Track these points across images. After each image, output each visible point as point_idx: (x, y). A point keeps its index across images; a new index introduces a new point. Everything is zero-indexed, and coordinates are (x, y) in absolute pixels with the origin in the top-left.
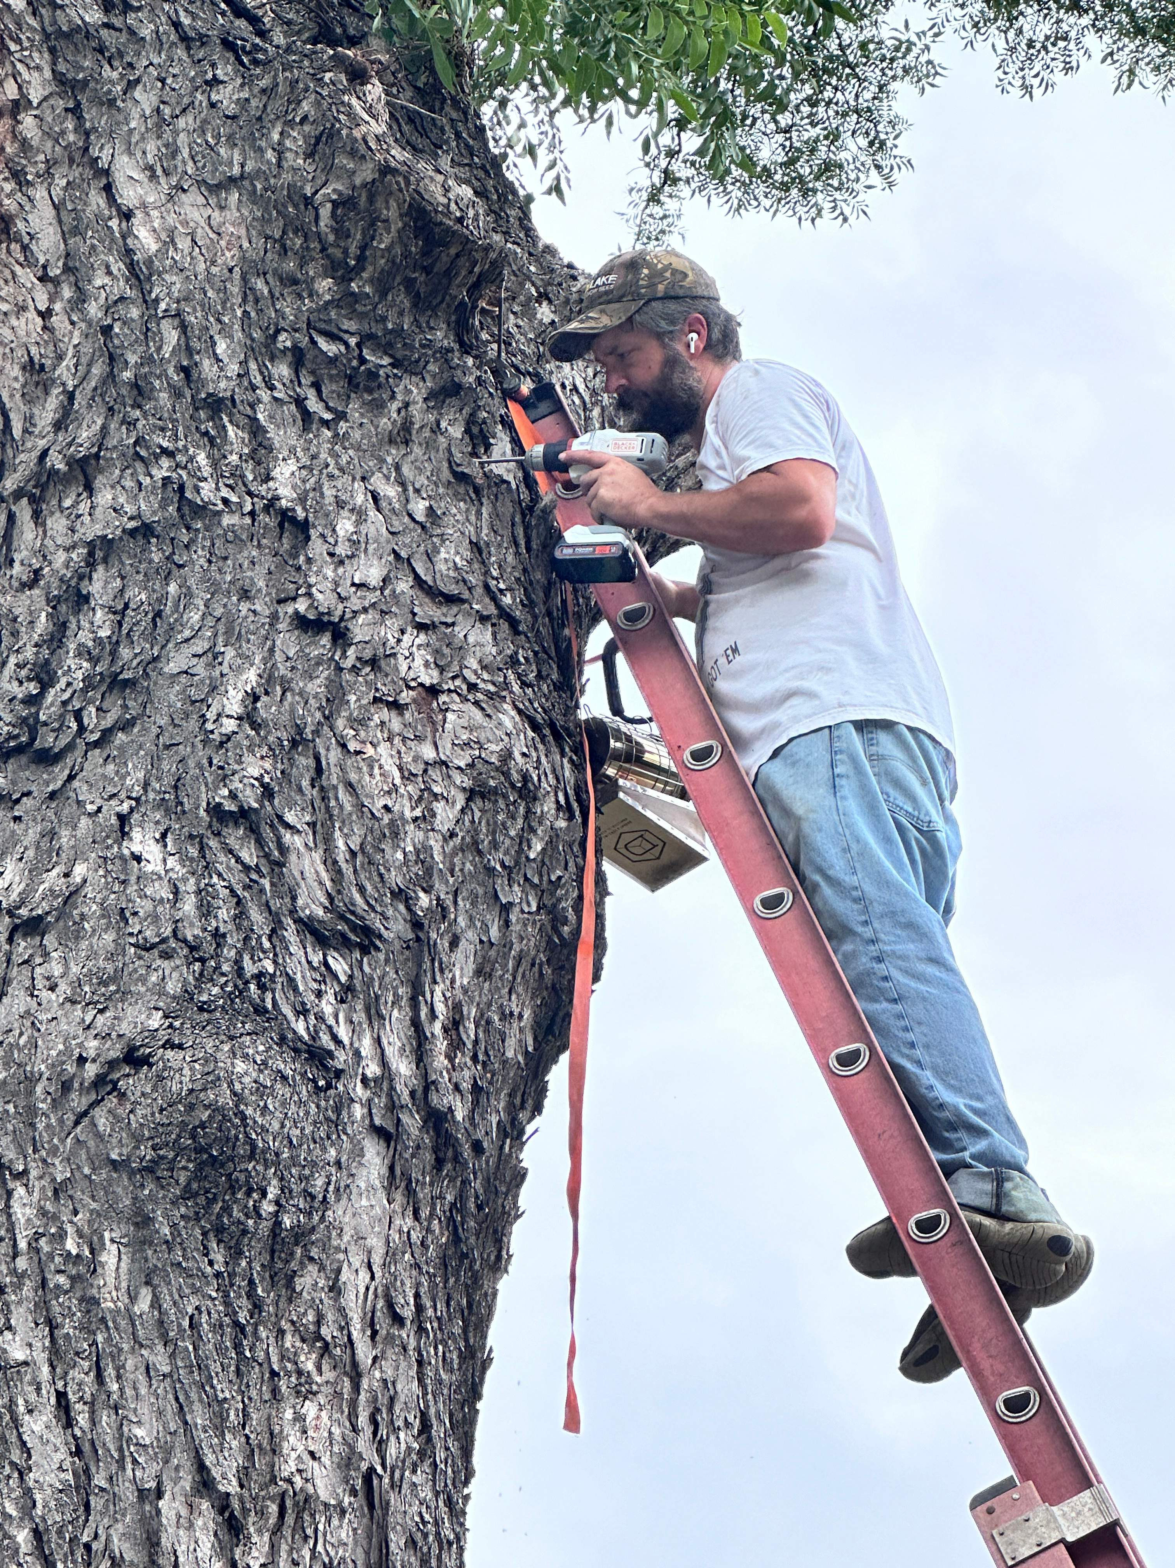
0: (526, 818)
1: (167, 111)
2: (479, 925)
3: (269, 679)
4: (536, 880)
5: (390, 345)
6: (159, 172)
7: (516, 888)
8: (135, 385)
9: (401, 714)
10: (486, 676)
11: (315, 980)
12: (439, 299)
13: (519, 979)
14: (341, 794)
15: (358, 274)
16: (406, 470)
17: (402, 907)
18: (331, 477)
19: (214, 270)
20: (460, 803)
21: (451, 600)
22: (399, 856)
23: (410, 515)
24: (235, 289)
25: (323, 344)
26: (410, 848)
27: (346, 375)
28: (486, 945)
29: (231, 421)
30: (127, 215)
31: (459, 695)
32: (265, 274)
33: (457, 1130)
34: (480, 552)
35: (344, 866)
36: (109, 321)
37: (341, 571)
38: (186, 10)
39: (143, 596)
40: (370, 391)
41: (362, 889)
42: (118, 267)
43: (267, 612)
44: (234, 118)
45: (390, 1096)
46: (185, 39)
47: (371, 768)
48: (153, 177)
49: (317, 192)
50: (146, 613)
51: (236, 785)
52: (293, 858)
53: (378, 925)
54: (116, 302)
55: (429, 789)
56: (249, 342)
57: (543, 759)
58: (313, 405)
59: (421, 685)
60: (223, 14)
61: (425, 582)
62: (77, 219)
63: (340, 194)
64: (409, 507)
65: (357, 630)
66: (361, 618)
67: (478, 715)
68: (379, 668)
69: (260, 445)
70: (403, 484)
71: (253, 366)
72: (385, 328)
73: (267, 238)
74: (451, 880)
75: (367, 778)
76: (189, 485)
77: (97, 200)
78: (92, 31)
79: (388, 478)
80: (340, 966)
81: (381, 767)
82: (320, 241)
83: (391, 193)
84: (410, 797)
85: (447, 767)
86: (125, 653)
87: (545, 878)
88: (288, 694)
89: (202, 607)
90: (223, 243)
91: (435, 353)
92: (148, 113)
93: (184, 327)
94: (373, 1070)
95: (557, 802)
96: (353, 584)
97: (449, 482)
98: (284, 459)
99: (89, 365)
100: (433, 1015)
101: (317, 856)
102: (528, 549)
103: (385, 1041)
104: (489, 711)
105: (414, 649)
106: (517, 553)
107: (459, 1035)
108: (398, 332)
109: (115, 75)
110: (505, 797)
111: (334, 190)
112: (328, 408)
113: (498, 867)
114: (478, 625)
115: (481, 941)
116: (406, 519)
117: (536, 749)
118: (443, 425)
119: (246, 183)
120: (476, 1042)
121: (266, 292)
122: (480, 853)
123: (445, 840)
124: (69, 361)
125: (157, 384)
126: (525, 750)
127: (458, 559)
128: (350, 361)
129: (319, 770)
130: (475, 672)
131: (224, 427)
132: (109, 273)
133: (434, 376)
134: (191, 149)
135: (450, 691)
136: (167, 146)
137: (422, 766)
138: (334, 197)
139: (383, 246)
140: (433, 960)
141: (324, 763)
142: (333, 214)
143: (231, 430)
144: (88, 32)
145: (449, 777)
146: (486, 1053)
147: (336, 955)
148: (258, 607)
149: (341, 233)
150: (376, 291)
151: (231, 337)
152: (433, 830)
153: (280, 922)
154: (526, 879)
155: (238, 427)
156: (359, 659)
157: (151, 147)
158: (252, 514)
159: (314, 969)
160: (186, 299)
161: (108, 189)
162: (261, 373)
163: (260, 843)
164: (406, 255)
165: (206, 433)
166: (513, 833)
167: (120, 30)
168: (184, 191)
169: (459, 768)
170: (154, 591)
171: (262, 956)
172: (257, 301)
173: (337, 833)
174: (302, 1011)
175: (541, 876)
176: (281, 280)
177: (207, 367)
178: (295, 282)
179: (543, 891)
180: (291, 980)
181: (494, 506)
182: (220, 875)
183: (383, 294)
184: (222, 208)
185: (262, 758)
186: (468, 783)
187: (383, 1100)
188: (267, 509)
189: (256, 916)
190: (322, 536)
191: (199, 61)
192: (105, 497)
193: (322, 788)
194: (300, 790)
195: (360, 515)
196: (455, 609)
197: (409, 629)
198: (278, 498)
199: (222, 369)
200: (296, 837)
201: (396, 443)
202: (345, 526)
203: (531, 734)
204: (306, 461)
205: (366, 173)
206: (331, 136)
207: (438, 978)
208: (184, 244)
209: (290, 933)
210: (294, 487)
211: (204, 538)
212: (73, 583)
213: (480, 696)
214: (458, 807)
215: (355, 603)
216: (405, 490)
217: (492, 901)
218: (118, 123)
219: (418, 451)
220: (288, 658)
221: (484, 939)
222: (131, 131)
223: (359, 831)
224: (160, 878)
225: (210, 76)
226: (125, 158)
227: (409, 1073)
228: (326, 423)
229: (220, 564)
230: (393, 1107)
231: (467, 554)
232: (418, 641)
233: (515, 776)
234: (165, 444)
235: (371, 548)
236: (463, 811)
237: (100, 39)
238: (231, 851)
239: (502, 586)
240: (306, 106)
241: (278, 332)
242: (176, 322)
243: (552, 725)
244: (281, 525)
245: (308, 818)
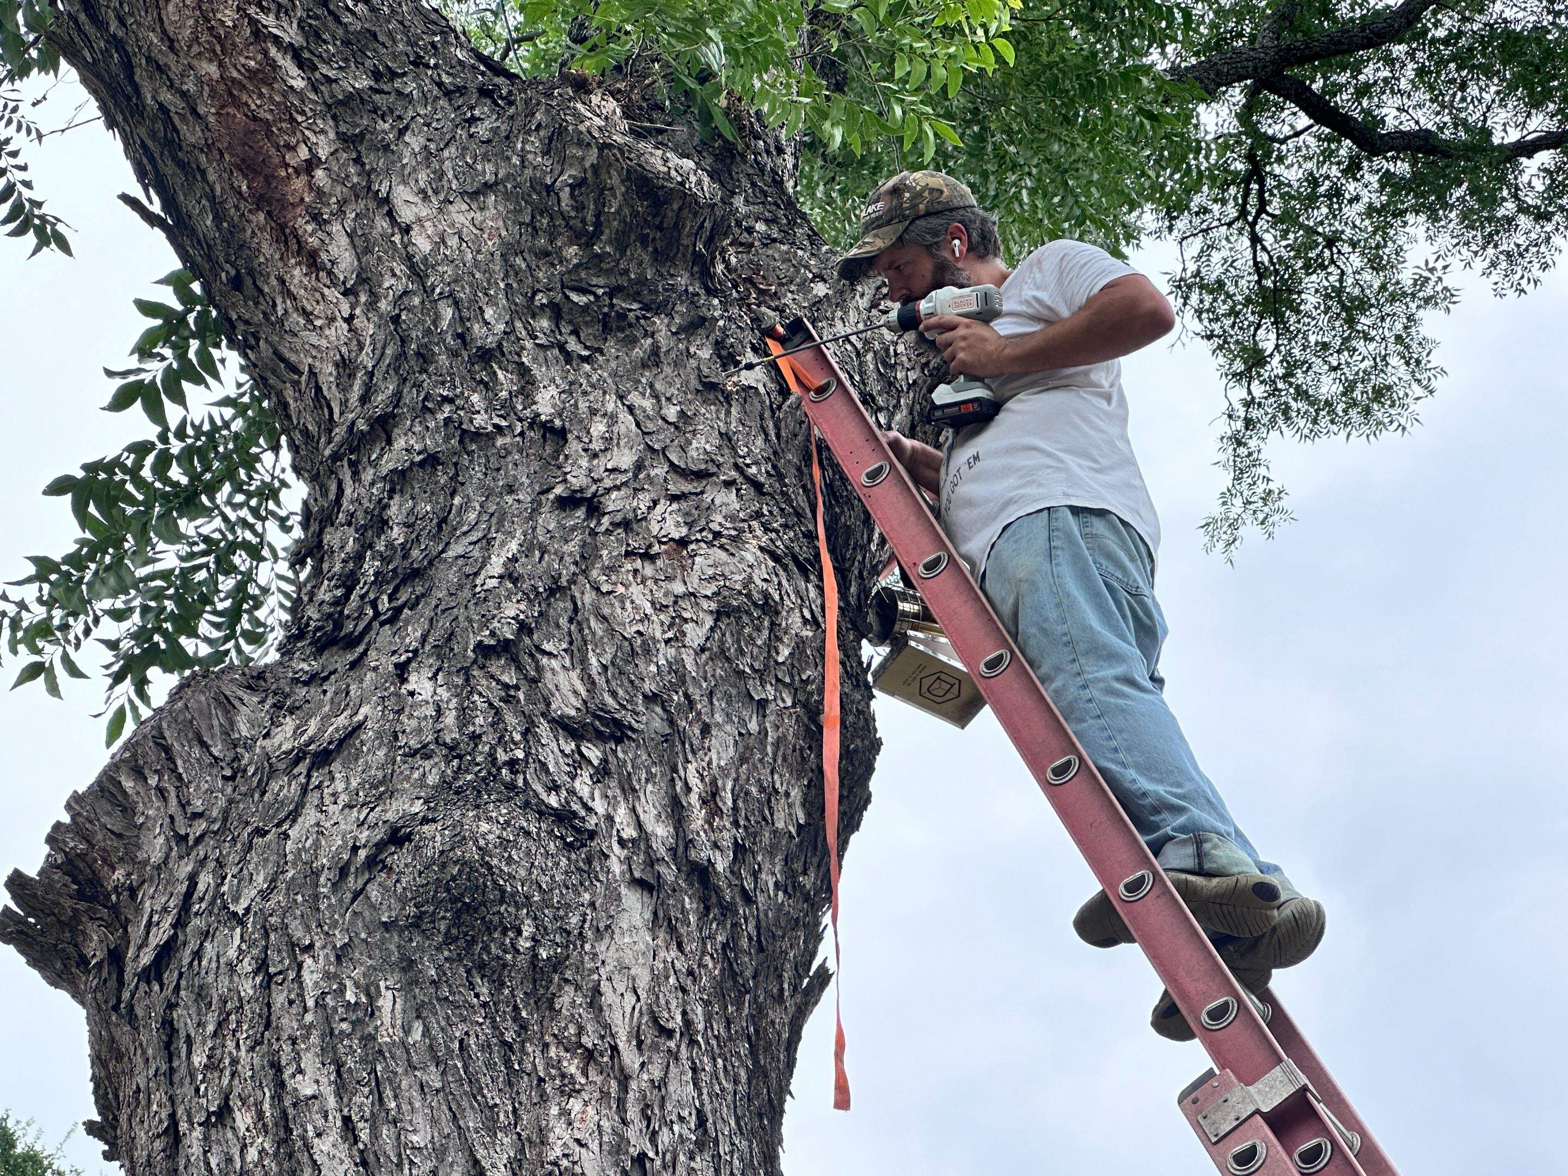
0: (771, 630)
1: (432, 146)
2: (736, 720)
3: (528, 548)
4: (787, 680)
5: (638, 293)
6: (430, 192)
7: (768, 687)
8: (418, 354)
9: (654, 563)
10: (728, 525)
11: (568, 765)
12: (675, 250)
13: (779, 761)
14: (593, 623)
15: (598, 238)
16: (658, 386)
17: (658, 710)
18: (585, 393)
19: (480, 257)
20: (709, 621)
21: (701, 475)
22: (653, 668)
23: (664, 419)
24: (497, 267)
25: (575, 297)
26: (662, 662)
27: (599, 321)
28: (746, 737)
29: (500, 368)
30: (407, 230)
31: (706, 542)
32: (522, 252)
33: (719, 880)
34: (730, 440)
35: (596, 677)
36: (397, 311)
37: (595, 462)
38: (448, 73)
39: (428, 508)
40: (622, 330)
41: (614, 694)
42: (399, 268)
43: (529, 499)
44: (489, 141)
45: (647, 853)
46: (448, 94)
47: (623, 602)
48: (426, 198)
49: (556, 180)
50: (432, 520)
51: (496, 624)
52: (548, 675)
53: (629, 718)
54: (401, 297)
55: (680, 616)
56: (513, 307)
57: (784, 582)
58: (573, 345)
59: (672, 539)
60: (483, 74)
61: (679, 467)
62: (367, 240)
63: (574, 177)
64: (663, 412)
65: (610, 503)
66: (614, 495)
67: (723, 555)
68: (632, 530)
69: (528, 382)
70: (657, 397)
71: (518, 325)
72: (630, 280)
73: (521, 224)
74: (704, 685)
75: (619, 611)
76: (465, 420)
77: (382, 224)
78: (366, 97)
79: (643, 395)
80: (593, 753)
81: (632, 602)
82: (564, 218)
83: (610, 165)
84: (662, 624)
85: (695, 597)
86: (415, 553)
87: (797, 678)
88: (546, 556)
89: (478, 508)
90: (485, 236)
91: (680, 296)
92: (417, 150)
93: (456, 304)
94: (630, 832)
95: (803, 617)
96: (606, 470)
97: (698, 391)
98: (545, 387)
99: (384, 348)
100: (688, 789)
101: (574, 675)
102: (778, 436)
103: (640, 810)
104: (732, 551)
105: (667, 515)
106: (767, 439)
107: (716, 803)
108: (642, 281)
109: (387, 126)
110: (749, 613)
111: (570, 176)
112: (586, 348)
113: (747, 670)
114: (723, 490)
115: (740, 734)
116: (660, 422)
117: (777, 575)
118: (692, 350)
119: (501, 187)
120: (735, 809)
121: (523, 266)
122: (728, 659)
123: (696, 654)
124: (368, 349)
125: (436, 349)
126: (767, 576)
127: (708, 447)
128: (600, 307)
129: (576, 610)
130: (720, 524)
131: (495, 373)
132: (394, 275)
133: (682, 315)
134: (454, 170)
135: (697, 541)
136: (434, 173)
137: (673, 599)
138: (570, 181)
139: (613, 210)
140: (683, 744)
141: (579, 603)
142: (572, 195)
143: (501, 375)
144: (361, 98)
145: (697, 604)
146: (747, 819)
147: (589, 745)
148: (521, 497)
149: (580, 207)
150: (616, 249)
151: (497, 305)
152: (684, 646)
153: (533, 721)
154: (778, 680)
155: (507, 371)
156: (611, 523)
157: (423, 176)
158: (522, 434)
159: (567, 756)
160: (455, 281)
161: (390, 214)
162: (526, 328)
163: (519, 668)
164: (635, 214)
165: (482, 381)
166: (759, 642)
167: (389, 93)
168: (451, 203)
169: (706, 596)
170: (438, 503)
171: (513, 747)
172: (516, 274)
173: (591, 654)
174: (554, 788)
175: (792, 676)
176: (536, 255)
177: (477, 329)
178: (547, 254)
179: (796, 690)
180: (544, 766)
181: (743, 406)
182: (480, 694)
183: (623, 253)
184: (482, 209)
185: (518, 602)
186: (713, 606)
187: (642, 857)
188: (531, 426)
189: (511, 719)
190: (578, 438)
191: (459, 107)
192: (400, 443)
193: (579, 623)
194: (558, 626)
195: (612, 419)
196: (704, 483)
197: (662, 501)
198: (539, 415)
199: (489, 330)
200: (553, 661)
201: (648, 366)
202: (599, 428)
203: (771, 564)
204: (565, 386)
205: (592, 156)
206: (560, 134)
207: (690, 757)
208: (453, 242)
209: (544, 729)
210: (554, 406)
211: (479, 457)
212: (376, 513)
213: (724, 540)
214: (708, 627)
215: (608, 483)
216: (659, 401)
217: (747, 699)
218: (393, 163)
219: (668, 370)
220: (549, 531)
221: (743, 731)
222: (404, 166)
223: (610, 650)
224: (427, 703)
225: (469, 115)
226: (401, 187)
227: (666, 834)
228: (586, 359)
229: (495, 474)
230: (651, 862)
231: (717, 442)
232: (670, 509)
233: (756, 596)
234: (445, 393)
235: (622, 443)
236: (712, 629)
237: (373, 102)
238: (492, 677)
239: (748, 461)
240: (538, 116)
241: (534, 294)
242: (450, 301)
243: (795, 559)
244: (544, 436)
245: (565, 646)
